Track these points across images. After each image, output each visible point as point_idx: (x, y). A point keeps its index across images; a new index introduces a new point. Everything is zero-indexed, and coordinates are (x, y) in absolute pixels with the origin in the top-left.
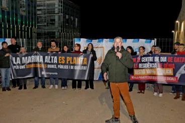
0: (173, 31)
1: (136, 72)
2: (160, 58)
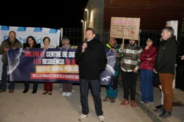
0: (82, 21)
1: (39, 69)
2: (68, 53)
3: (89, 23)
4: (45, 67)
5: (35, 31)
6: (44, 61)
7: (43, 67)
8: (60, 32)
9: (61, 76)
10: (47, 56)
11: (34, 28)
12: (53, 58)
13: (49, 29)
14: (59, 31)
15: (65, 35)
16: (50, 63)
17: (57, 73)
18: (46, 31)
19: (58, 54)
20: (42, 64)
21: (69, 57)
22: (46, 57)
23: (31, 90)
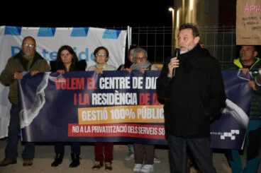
0: (171, 9)
1: (85, 115)
2: (144, 81)
3: (186, 13)
4: (98, 111)
5: (73, 34)
6: (96, 98)
7: (94, 111)
8: (126, 34)
9: (131, 130)
10: (101, 88)
11: (71, 29)
12: (112, 91)
13: (103, 30)
14: (123, 33)
15: (137, 41)
16: (107, 102)
17: (123, 124)
18: (97, 35)
19: (124, 82)
20: (90, 105)
21: (147, 88)
22: (98, 90)
23: (67, 161)
